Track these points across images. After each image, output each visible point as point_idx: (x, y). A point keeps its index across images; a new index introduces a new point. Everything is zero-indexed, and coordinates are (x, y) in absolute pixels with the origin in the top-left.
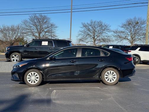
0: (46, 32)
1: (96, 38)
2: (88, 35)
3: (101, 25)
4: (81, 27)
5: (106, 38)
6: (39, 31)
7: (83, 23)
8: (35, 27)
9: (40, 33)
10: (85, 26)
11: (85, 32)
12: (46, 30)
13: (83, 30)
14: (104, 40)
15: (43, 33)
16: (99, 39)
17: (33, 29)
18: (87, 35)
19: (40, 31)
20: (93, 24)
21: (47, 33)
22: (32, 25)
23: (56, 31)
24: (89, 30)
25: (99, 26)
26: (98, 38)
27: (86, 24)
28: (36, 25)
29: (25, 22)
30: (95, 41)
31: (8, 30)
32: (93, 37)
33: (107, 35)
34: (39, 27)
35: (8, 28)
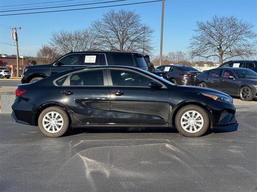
0: (133, 41)
1: (223, 49)
2: (209, 44)
3: (233, 25)
4: (196, 31)
5: (243, 48)
6: (121, 40)
7: (200, 22)
8: (114, 33)
9: (122, 44)
10: (203, 28)
11: (202, 39)
12: (132, 38)
13: (199, 35)
14: (239, 53)
15: (128, 43)
16: (230, 52)
17: (111, 37)
18: (206, 44)
19: (123, 39)
20: (218, 24)
21: (135, 43)
22: (108, 31)
23: (152, 39)
24: (211, 35)
25: (231, 27)
26: (228, 50)
27: (205, 24)
28: (115, 29)
29: (97, 25)
30: (221, 55)
31: (70, 39)
32: (219, 47)
33: (245, 43)
34: (121, 33)
35: (70, 35)
